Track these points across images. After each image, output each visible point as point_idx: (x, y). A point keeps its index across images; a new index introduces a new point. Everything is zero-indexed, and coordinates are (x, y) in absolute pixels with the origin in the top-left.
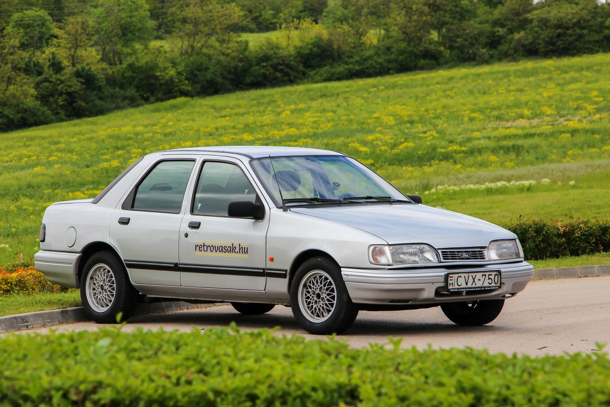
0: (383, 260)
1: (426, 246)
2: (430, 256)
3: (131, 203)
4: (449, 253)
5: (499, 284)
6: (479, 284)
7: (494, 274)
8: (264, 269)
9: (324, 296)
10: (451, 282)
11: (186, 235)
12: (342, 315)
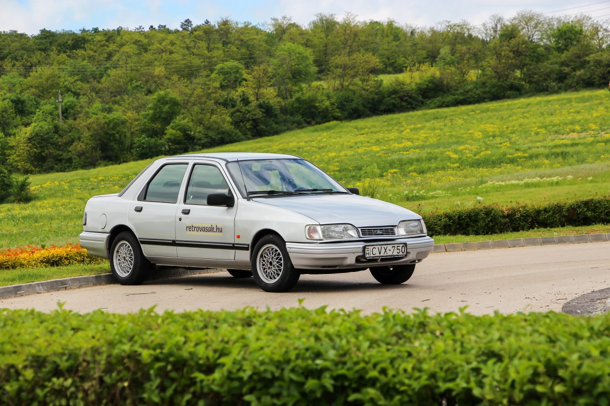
0: (316, 236)
1: (349, 226)
2: (353, 233)
3: (144, 196)
4: (367, 231)
5: (405, 253)
6: (390, 253)
7: (401, 245)
8: (233, 244)
9: (274, 263)
10: (368, 252)
11: (180, 219)
12: (287, 278)
